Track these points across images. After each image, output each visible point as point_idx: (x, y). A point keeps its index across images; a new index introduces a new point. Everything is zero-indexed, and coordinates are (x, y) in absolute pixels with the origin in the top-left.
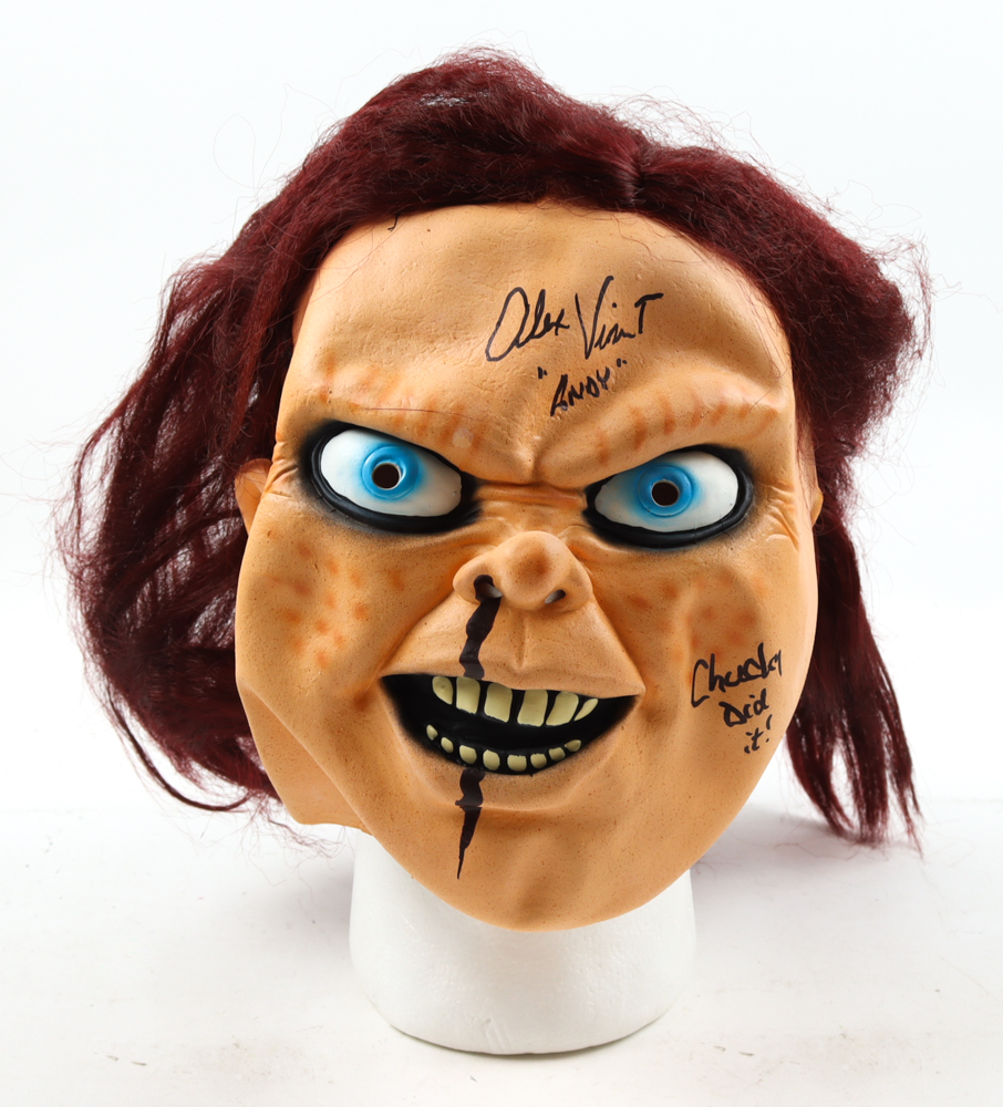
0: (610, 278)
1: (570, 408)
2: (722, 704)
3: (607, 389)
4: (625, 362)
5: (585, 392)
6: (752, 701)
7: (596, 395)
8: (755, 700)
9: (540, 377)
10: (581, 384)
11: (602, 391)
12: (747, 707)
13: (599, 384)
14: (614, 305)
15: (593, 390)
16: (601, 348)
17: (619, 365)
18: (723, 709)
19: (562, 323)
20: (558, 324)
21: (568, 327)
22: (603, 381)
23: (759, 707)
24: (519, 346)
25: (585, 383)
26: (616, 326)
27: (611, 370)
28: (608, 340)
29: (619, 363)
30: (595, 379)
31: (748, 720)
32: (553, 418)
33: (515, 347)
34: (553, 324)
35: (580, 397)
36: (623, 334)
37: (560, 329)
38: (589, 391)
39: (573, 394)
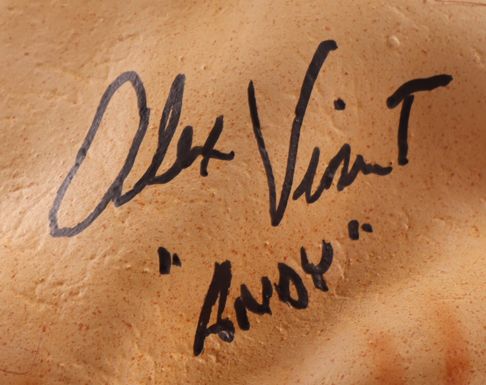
0: (328, 46)
1: (240, 335)
3: (325, 289)
4: (368, 228)
5: (274, 300)
7: (301, 303)
9: (164, 269)
10: (265, 281)
11: (314, 294)
13: (307, 280)
14: (340, 105)
15: (294, 294)
16: (311, 200)
17: (354, 235)
19: (217, 147)
20: (209, 151)
21: (231, 156)
22: (318, 272)
24: (121, 201)
25: (274, 278)
26: (345, 151)
27: (337, 246)
28: (326, 182)
29: (354, 230)
30: (298, 269)
32: (200, 360)
33: (112, 205)
34: (198, 151)
35: (264, 309)
36: (362, 166)
37: (213, 162)
38: (284, 296)
39: (245, 303)
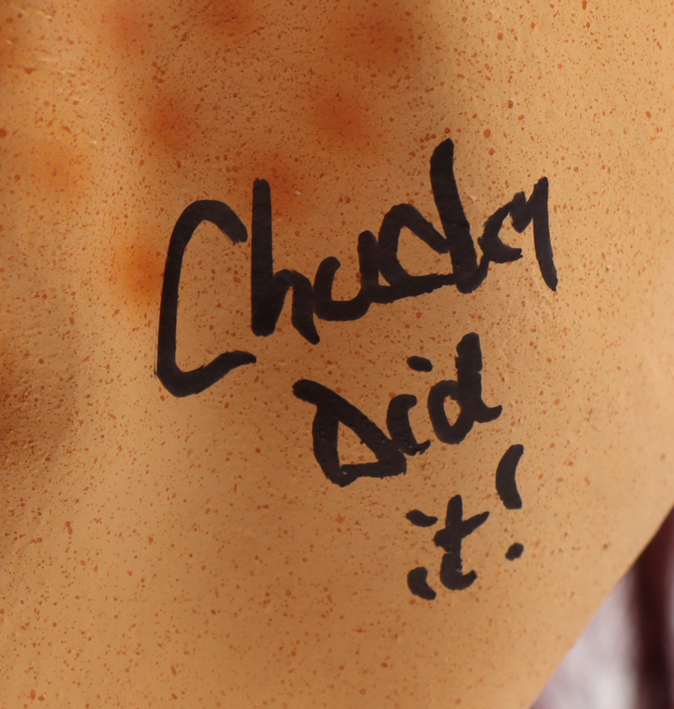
2: (305, 390)
6: (420, 385)
8: (433, 378)
12: (401, 405)
18: (310, 410)
23: (452, 410)
31: (412, 461)
